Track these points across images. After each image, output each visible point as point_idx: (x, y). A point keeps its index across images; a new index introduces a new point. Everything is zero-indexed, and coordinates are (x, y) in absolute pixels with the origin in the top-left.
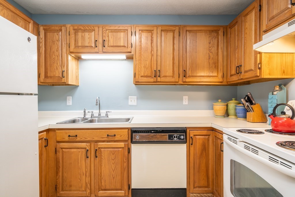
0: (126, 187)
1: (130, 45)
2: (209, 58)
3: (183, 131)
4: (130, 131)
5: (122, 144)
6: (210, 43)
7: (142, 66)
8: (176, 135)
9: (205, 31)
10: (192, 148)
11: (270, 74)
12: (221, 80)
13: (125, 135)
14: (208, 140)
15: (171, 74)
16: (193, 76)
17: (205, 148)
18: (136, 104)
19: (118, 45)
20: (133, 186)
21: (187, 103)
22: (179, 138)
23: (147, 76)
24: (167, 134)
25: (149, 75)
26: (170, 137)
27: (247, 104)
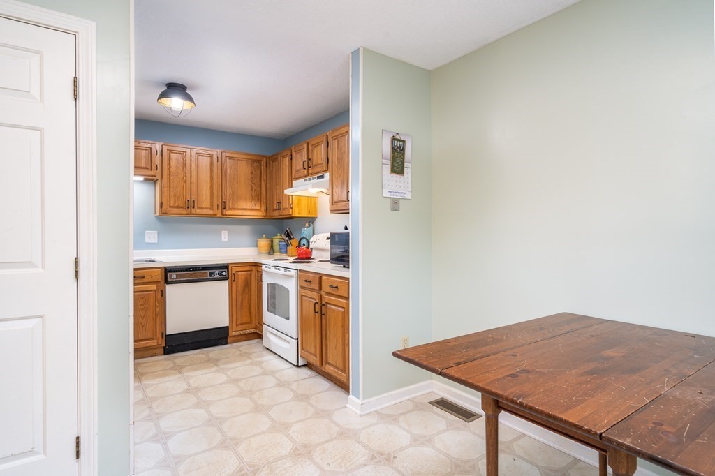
0: (159, 335)
1: (154, 168)
2: (252, 190)
3: (225, 267)
4: (163, 270)
5: (154, 287)
6: (252, 173)
7: (172, 194)
8: (217, 271)
9: (247, 160)
10: (234, 285)
11: (299, 213)
12: (264, 214)
13: (158, 275)
14: (251, 276)
15: (208, 205)
16: (234, 209)
17: (247, 284)
18: (156, 242)
19: (140, 166)
20: (168, 333)
21: (226, 240)
22: (221, 275)
23: (178, 207)
24: (208, 272)
25: (181, 205)
26: (211, 274)
27: (287, 239)
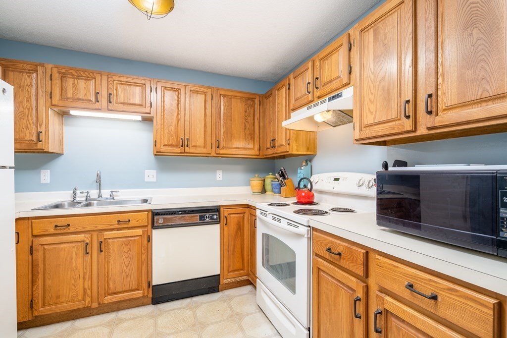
0: (145, 286)
1: (148, 105)
2: (245, 129)
3: (217, 210)
4: (150, 214)
5: (139, 231)
6: (246, 112)
7: (166, 132)
8: (207, 215)
9: (241, 98)
10: (226, 228)
12: (257, 153)
13: (144, 219)
14: (243, 219)
15: (202, 144)
16: (227, 148)
17: (240, 228)
18: (155, 181)
19: (132, 102)
20: (155, 283)
21: (221, 179)
22: (212, 218)
23: (172, 146)
24: (198, 215)
25: (175, 144)
26: (201, 218)
27: (281, 178)
